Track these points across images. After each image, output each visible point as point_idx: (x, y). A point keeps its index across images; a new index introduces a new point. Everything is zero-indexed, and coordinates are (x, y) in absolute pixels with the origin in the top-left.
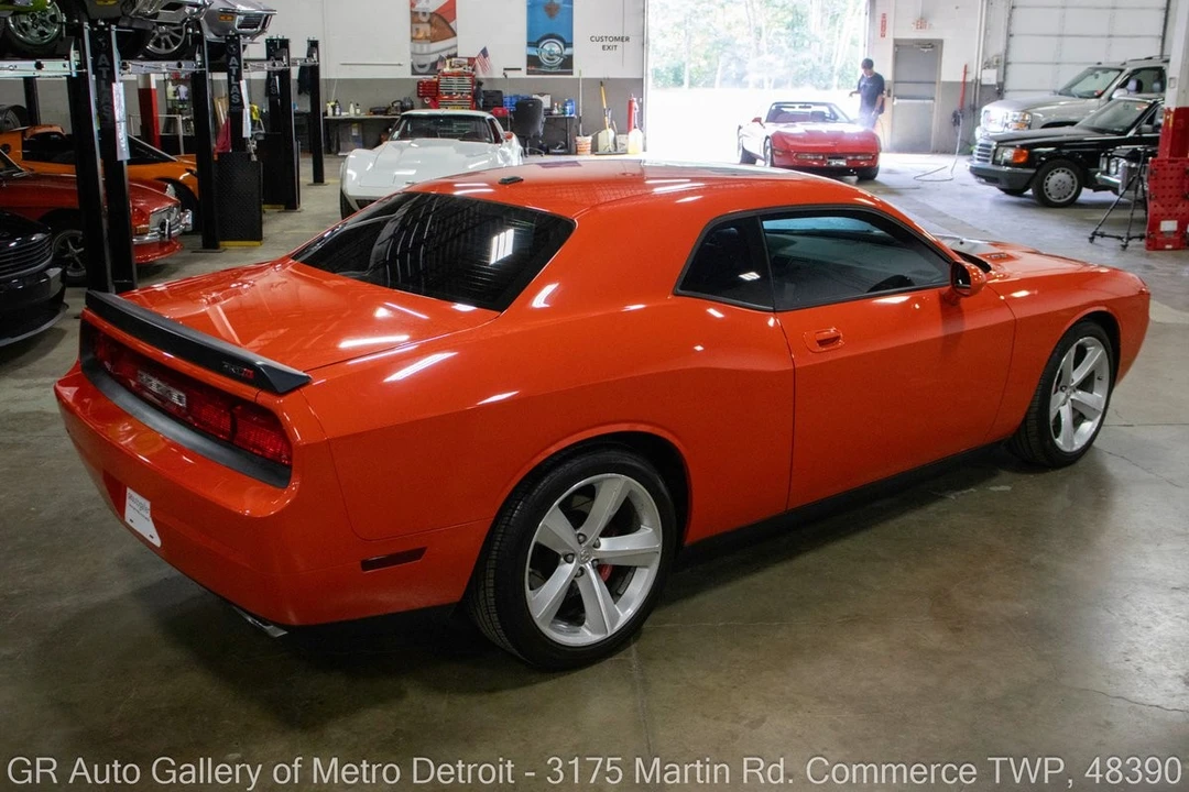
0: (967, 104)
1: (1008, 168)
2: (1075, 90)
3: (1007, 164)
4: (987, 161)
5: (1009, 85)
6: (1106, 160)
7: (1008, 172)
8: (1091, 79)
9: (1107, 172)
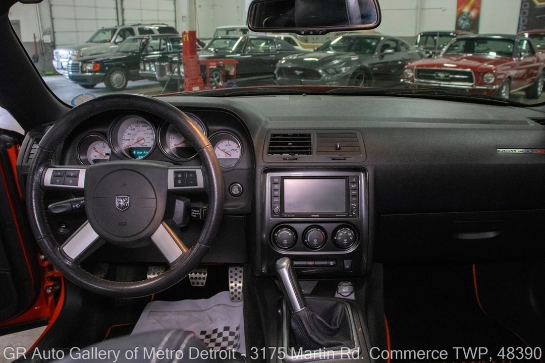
0: (39, 53)
1: (90, 74)
2: (96, 39)
3: (90, 71)
4: (78, 72)
5: (57, 42)
6: (142, 64)
7: (91, 76)
8: (101, 34)
9: (145, 70)
